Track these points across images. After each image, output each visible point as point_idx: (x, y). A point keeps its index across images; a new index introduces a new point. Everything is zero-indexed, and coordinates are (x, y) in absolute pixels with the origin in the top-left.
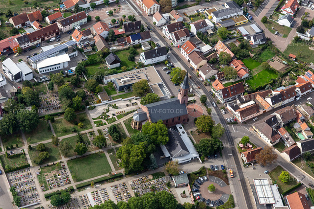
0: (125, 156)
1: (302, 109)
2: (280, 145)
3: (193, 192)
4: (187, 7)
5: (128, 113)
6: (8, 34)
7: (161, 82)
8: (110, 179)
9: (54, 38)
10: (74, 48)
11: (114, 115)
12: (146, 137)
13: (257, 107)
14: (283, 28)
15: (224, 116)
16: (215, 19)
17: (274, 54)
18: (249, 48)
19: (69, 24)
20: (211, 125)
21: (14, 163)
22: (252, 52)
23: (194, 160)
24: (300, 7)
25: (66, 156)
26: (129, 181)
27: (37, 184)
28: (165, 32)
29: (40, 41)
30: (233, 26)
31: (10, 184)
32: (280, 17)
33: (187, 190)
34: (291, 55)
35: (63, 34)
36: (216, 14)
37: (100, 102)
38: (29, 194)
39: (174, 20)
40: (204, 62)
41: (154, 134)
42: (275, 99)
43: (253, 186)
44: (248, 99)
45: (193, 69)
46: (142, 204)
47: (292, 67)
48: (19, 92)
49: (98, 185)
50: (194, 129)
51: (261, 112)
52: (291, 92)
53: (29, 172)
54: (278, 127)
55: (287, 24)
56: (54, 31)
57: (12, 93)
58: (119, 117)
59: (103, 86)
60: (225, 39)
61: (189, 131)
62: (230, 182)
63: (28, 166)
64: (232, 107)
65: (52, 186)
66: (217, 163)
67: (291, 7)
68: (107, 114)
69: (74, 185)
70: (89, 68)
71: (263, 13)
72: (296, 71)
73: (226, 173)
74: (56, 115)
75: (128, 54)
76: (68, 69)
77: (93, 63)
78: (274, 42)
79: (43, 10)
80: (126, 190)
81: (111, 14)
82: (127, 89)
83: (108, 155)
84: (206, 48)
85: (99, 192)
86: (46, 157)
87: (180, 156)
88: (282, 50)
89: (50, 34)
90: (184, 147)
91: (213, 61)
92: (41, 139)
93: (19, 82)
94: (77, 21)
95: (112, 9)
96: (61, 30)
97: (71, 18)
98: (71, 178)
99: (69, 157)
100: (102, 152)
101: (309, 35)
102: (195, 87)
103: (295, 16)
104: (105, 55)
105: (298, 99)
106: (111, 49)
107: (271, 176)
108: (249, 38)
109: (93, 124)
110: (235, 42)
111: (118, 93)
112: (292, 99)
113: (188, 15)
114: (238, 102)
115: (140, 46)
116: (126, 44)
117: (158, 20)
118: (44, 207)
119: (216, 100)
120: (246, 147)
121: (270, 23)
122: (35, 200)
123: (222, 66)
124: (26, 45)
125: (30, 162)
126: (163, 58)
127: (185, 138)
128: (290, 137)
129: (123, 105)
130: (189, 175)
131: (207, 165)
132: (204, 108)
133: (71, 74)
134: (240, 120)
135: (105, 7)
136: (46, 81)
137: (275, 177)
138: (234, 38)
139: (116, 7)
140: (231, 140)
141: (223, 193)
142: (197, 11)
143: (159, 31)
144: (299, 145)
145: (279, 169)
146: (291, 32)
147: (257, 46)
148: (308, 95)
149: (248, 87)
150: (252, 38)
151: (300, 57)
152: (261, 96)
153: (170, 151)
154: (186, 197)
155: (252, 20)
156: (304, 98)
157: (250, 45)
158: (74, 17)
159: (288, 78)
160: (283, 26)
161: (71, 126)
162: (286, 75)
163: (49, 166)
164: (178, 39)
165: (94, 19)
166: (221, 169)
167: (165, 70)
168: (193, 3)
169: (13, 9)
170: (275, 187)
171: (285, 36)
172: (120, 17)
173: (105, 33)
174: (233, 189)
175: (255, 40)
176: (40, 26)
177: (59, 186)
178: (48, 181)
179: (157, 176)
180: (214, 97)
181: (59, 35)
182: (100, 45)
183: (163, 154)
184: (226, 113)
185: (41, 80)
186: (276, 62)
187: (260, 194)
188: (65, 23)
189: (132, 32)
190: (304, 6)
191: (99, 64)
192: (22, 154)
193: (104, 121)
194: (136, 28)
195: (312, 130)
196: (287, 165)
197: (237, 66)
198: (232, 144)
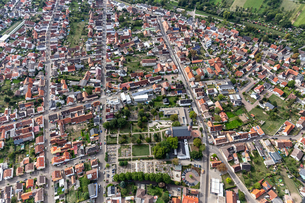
1: (249, 144)
2: (232, 162)
3: (182, 175)
4: (208, 80)
5: (165, 128)
6: (128, 81)
7: (185, 116)
8: (147, 159)
9: (145, 86)
10: (152, 92)
11: (159, 127)
12: (167, 145)
13: (226, 139)
14: (253, 99)
15: (209, 139)
16: (219, 89)
17: (244, 112)
18: (232, 106)
19: (153, 80)
20: (200, 145)
21: (112, 140)
22: (233, 109)
23: (188, 159)
24: (265, 89)
25: (133, 143)
26: (155, 162)
27: (117, 153)
28: (194, 91)
29: (139, 86)
30: (227, 94)
31: (107, 150)
32: (252, 93)
33: (179, 174)
34: (252, 115)
35: (150, 84)
36: (221, 87)
37: (155, 120)
38: (113, 157)
39: (200, 86)
40: (207, 110)
41: (171, 144)
42: (236, 138)
43: (211, 180)
44: (223, 134)
45: (201, 112)
46: (155, 178)
47: (251, 121)
48: (123, 108)
49: (141, 160)
50: (192, 143)
51: (228, 142)
52: (245, 136)
53: (116, 146)
54: (234, 152)
55: (255, 98)
56: (146, 83)
57: (120, 108)
58: (161, 129)
59: (159, 112)
60: (221, 100)
61: (190, 143)
62: (201, 175)
63: (116, 144)
64: (214, 136)
65: (123, 156)
66: (198, 163)
67: (259, 89)
68: (156, 126)
69: (132, 157)
70: (155, 102)
71: (244, 89)
72: (252, 124)
73: (200, 170)
74: (135, 122)
75: (174, 99)
76: (146, 101)
77: (158, 100)
78: (245, 106)
79: (145, 71)
80: (153, 166)
81: (173, 78)
82: (168, 116)
83: (150, 146)
84: (210, 103)
85: (141, 163)
86: (124, 142)
87: (181, 156)
88: (248, 111)
89: (144, 83)
90: (184, 153)
91: (211, 111)
92: (125, 132)
93: (125, 103)
94: (157, 79)
95: (174, 76)
96: (149, 82)
97: (155, 78)
98: (131, 154)
99: (134, 143)
100: (148, 144)
101: (265, 106)
102: (199, 121)
103: (260, 94)
104: (164, 98)
105: (248, 139)
106: (167, 95)
107: (222, 177)
108: (233, 101)
109: (149, 129)
110: (226, 102)
111: (164, 117)
112: (245, 139)
113: (208, 85)
114: (218, 134)
115: (180, 96)
116: (175, 94)
117: (192, 85)
118: (117, 164)
119: (207, 130)
120: (214, 158)
121: (247, 95)
122: (114, 160)
123: (215, 114)
124: (133, 87)
125: (118, 142)
126: (189, 104)
127: (186, 147)
128: (238, 159)
129: (164, 124)
130: (182, 166)
131: (193, 163)
132: (201, 133)
133: (148, 104)
134: (216, 144)
135: (171, 74)
136: (136, 105)
137: (224, 178)
138: (226, 100)
139: (176, 75)
140: (208, 153)
141: (196, 180)
142: (213, 83)
143: (191, 90)
144: (241, 165)
145: (227, 175)
146: (256, 102)
147: (236, 106)
148: (255, 138)
149: (225, 127)
150: (235, 102)
151: (257, 116)
152: (229, 134)
153: (177, 152)
154: (178, 177)
155: (237, 92)
156: (252, 139)
157: (232, 105)
158: (156, 78)
159: (247, 126)
160: (253, 98)
161: (139, 128)
162: (246, 124)
163: (124, 145)
164: (198, 96)
165: (165, 79)
166: (199, 167)
167: (188, 110)
168: (212, 79)
169: (133, 69)
170: (222, 185)
171: (252, 104)
172: (176, 80)
173: (167, 88)
174: (201, 179)
175: (236, 103)
176: (142, 80)
177: (125, 156)
178: (122, 153)
179: (168, 162)
180: (207, 129)
181: (148, 84)
182: (163, 93)
183: (174, 153)
184: (210, 138)
185: (134, 104)
186: (243, 116)
187: (213, 187)
188: (151, 80)
189: (179, 89)
190: (267, 89)
191: (160, 101)
192: (116, 137)
193: (154, 129)
194: (181, 87)
195: (251, 158)
196: (232, 173)
197: (223, 116)
198: (208, 155)
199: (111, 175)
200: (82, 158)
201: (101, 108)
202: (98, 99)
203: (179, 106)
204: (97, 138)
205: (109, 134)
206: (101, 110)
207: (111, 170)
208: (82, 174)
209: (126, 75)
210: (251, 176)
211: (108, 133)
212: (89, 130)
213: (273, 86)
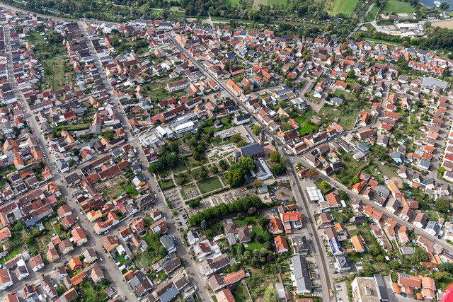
0: (230, 177)
1: (331, 145)
2: (320, 166)
3: (271, 196)
4: (259, 90)
5: (230, 153)
6: (158, 112)
7: (248, 134)
8: (222, 191)
9: (184, 113)
10: (196, 118)
11: (221, 154)
12: (242, 166)
13: (305, 145)
14: (317, 99)
16: (276, 96)
17: (313, 114)
18: (298, 111)
19: (192, 104)
20: (279, 157)
21: (167, 185)
22: (300, 113)
23: (271, 178)
24: (326, 86)
25: (196, 179)
26: (233, 192)
27: (180, 196)
28: (248, 105)
29: (176, 115)
30: (287, 100)
31: (165, 196)
32: (315, 92)
33: (268, 195)
34: (323, 114)
36: (277, 93)
37: (213, 147)
38: (177, 202)
39: (252, 98)
40: (272, 121)
41: (246, 164)
42: (316, 140)
43: (306, 191)
44: (299, 141)
45: (266, 125)
46: (242, 204)
47: (324, 121)
48: (166, 145)
49: (215, 195)
50: (269, 160)
51: (308, 148)
52: (324, 135)
53: (175, 189)
54: (318, 156)
55: (319, 96)
56: (184, 109)
57: (162, 146)
58: (225, 156)
59: (214, 138)
60: (283, 107)
61: (266, 161)
62: (292, 189)
63: (174, 186)
64: (291, 146)
65: (189, 197)
66: (284, 179)
67: (321, 86)
68: (218, 154)
69: (201, 195)
70: (205, 129)
71: (305, 91)
72: (327, 123)
73: (289, 184)
74: (188, 156)
75: (227, 119)
76: (193, 130)
77: (207, 126)
78: (312, 107)
79: (176, 97)
80: (232, 197)
81: (215, 97)
82: (228, 139)
83: (219, 178)
84: (272, 113)
85: (216, 199)
86: (184, 181)
87: (262, 176)
88: (317, 112)
89: (181, 110)
90: (264, 171)
91: (278, 121)
92: (181, 171)
93: (166, 139)
94: (196, 102)
95: (216, 94)
96: (187, 108)
98: (199, 192)
100: (216, 176)
101: (332, 102)
102: (268, 136)
103: (323, 91)
104: (214, 120)
105: (329, 139)
106: (217, 117)
107: (316, 184)
108: (297, 105)
109: (209, 160)
110: (290, 108)
111: (223, 142)
112: (326, 139)
113: (261, 95)
114: (294, 143)
115: (234, 114)
116: (225, 114)
117: (243, 98)
118: (186, 208)
120: (300, 168)
121: (309, 96)
122: (180, 205)
123: (283, 123)
125: (175, 184)
126: (248, 120)
127: (264, 165)
128: (326, 161)
129: (226, 148)
130: (268, 187)
131: (278, 180)
132: (274, 148)
133: (195, 132)
134: (296, 153)
135: (212, 93)
136: (181, 138)
137: (318, 185)
138: (289, 106)
139: (218, 93)
140: (291, 165)
141: (289, 196)
142: (266, 92)
143: (244, 105)
144: (332, 165)
145: (320, 180)
146: (322, 101)
147: (303, 110)
148: (335, 136)
149: (299, 134)
150: (299, 105)
151: (329, 115)
152: (307, 138)
153: (255, 173)
154: (267, 199)
155: (298, 95)
156: (332, 138)
158: (195, 100)
159: (322, 127)
160: (317, 97)
161: (197, 162)
162: (321, 125)
163: (186, 185)
164: (255, 109)
165: (206, 101)
166: (286, 182)
167: (249, 127)
168: (263, 88)
169: (159, 98)
170: (319, 191)
171: (319, 103)
172: (221, 99)
173: (213, 108)
174: (294, 193)
175: (301, 107)
176: (176, 107)
177: (193, 196)
178: (187, 194)
179: (249, 188)
180: (280, 141)
181: (187, 111)
182: (211, 115)
183: (252, 175)
184: (287, 150)
185: (178, 137)
186: (314, 119)
187: (310, 195)
188: (190, 104)
189: (229, 106)
191: (211, 126)
192: (170, 179)
193: (216, 158)
194: (231, 104)
195: (339, 156)
196: (325, 178)
197: (292, 122)
198: (292, 167)
199: (183, 221)
200: (135, 215)
201: (135, 151)
202: (125, 143)
203: (235, 125)
204: (147, 187)
205: (160, 178)
206: (136, 154)
207: (181, 217)
208: (144, 232)
209: (152, 106)
210: (346, 175)
211: (157, 178)
212: (130, 181)
213: (334, 81)
